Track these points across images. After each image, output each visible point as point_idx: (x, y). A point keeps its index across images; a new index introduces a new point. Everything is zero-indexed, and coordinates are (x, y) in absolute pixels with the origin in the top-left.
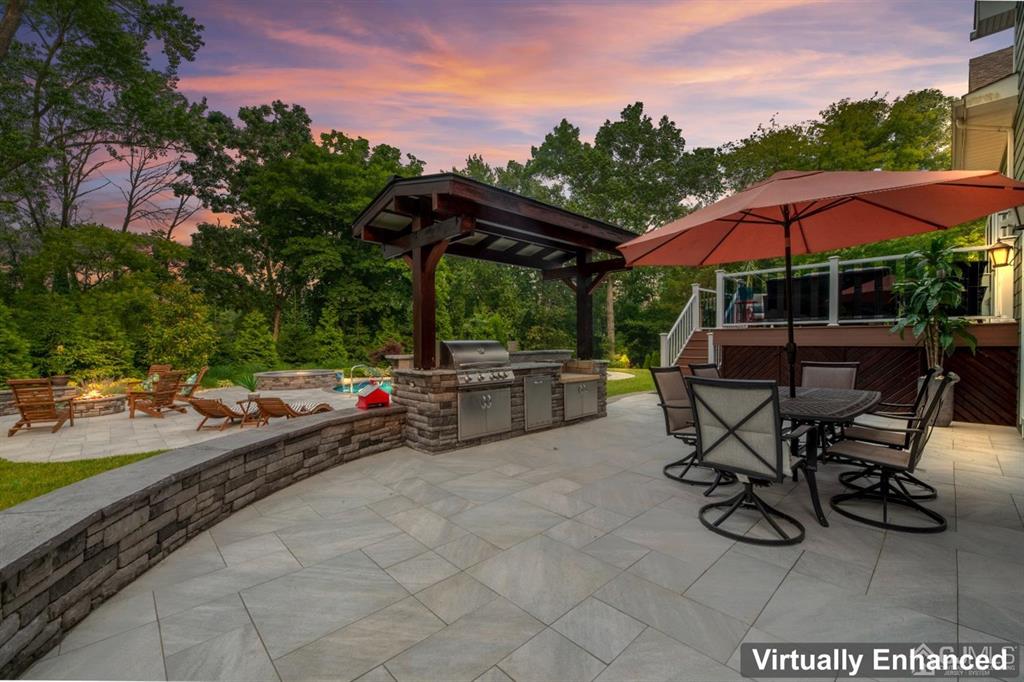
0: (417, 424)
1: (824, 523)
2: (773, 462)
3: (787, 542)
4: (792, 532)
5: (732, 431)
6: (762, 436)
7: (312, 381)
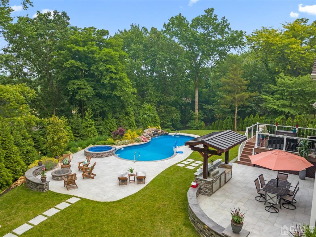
0: (204, 190)
1: (281, 209)
2: (276, 203)
3: (277, 212)
4: (277, 211)
5: (271, 198)
6: (275, 199)
7: (110, 153)
